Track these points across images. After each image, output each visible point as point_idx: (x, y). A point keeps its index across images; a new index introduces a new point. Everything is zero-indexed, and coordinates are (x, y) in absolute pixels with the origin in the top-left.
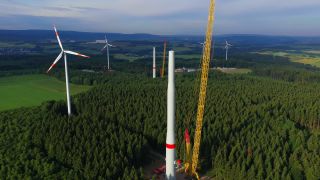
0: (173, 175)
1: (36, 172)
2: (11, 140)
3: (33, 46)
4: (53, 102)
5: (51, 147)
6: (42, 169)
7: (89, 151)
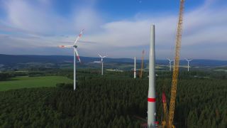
0: (153, 124)
1: (49, 117)
2: (34, 101)
3: (52, 64)
4: (64, 84)
5: (61, 103)
6: (53, 116)
7: (88, 106)
